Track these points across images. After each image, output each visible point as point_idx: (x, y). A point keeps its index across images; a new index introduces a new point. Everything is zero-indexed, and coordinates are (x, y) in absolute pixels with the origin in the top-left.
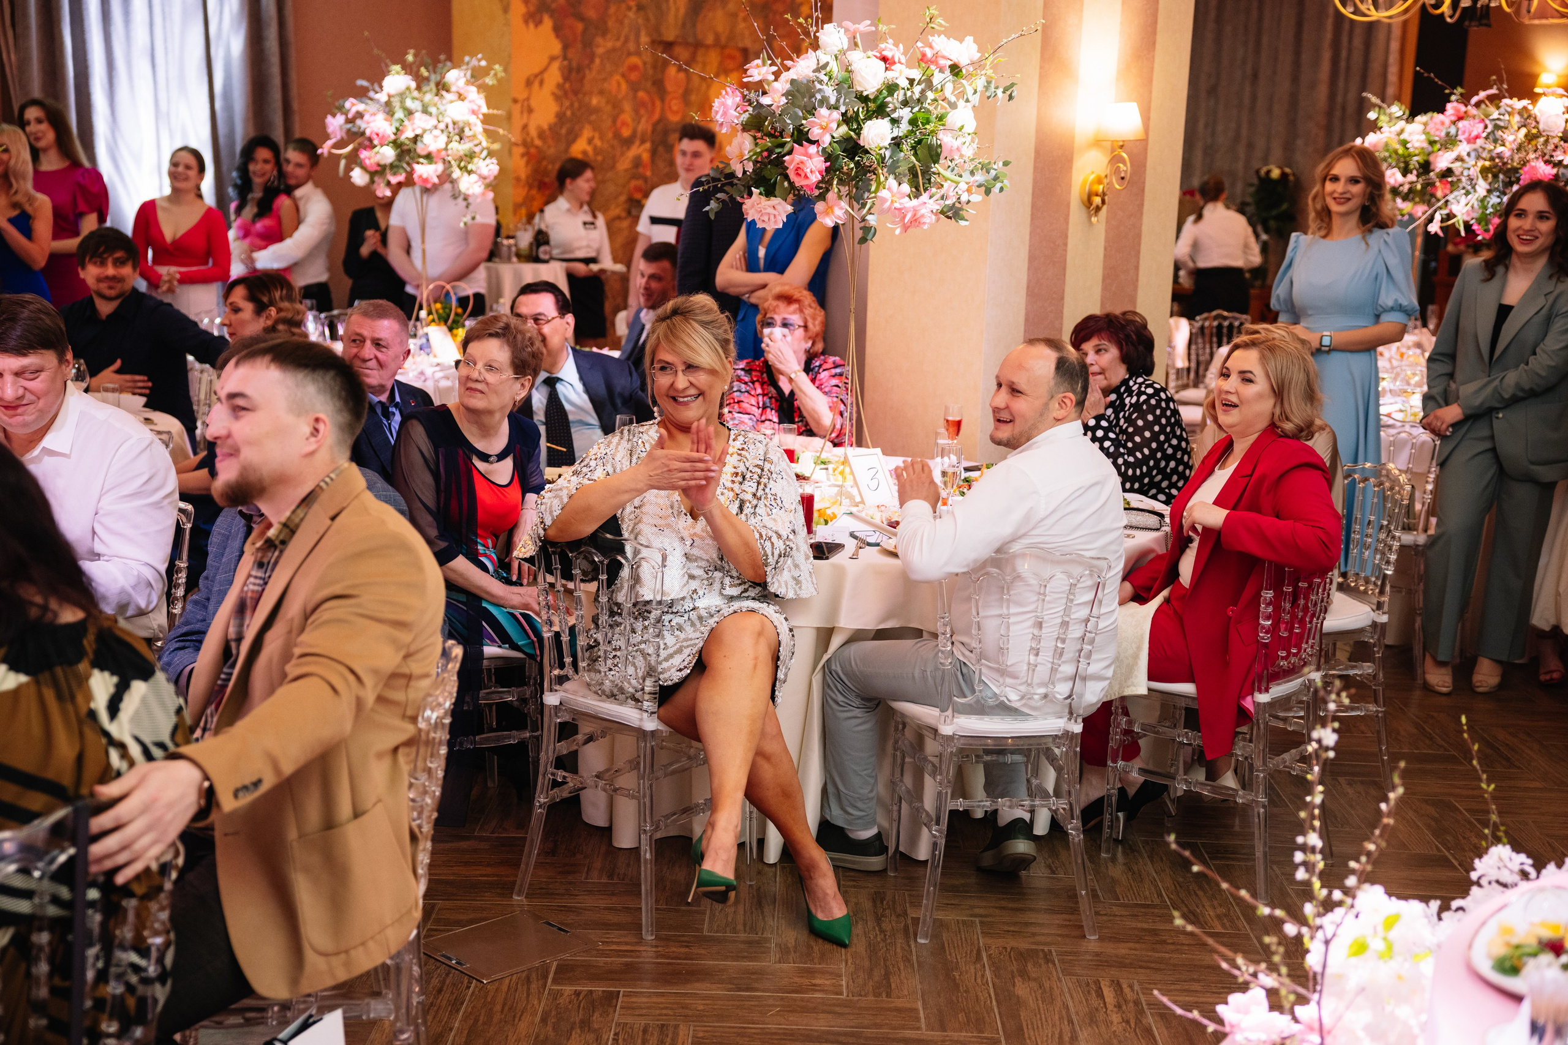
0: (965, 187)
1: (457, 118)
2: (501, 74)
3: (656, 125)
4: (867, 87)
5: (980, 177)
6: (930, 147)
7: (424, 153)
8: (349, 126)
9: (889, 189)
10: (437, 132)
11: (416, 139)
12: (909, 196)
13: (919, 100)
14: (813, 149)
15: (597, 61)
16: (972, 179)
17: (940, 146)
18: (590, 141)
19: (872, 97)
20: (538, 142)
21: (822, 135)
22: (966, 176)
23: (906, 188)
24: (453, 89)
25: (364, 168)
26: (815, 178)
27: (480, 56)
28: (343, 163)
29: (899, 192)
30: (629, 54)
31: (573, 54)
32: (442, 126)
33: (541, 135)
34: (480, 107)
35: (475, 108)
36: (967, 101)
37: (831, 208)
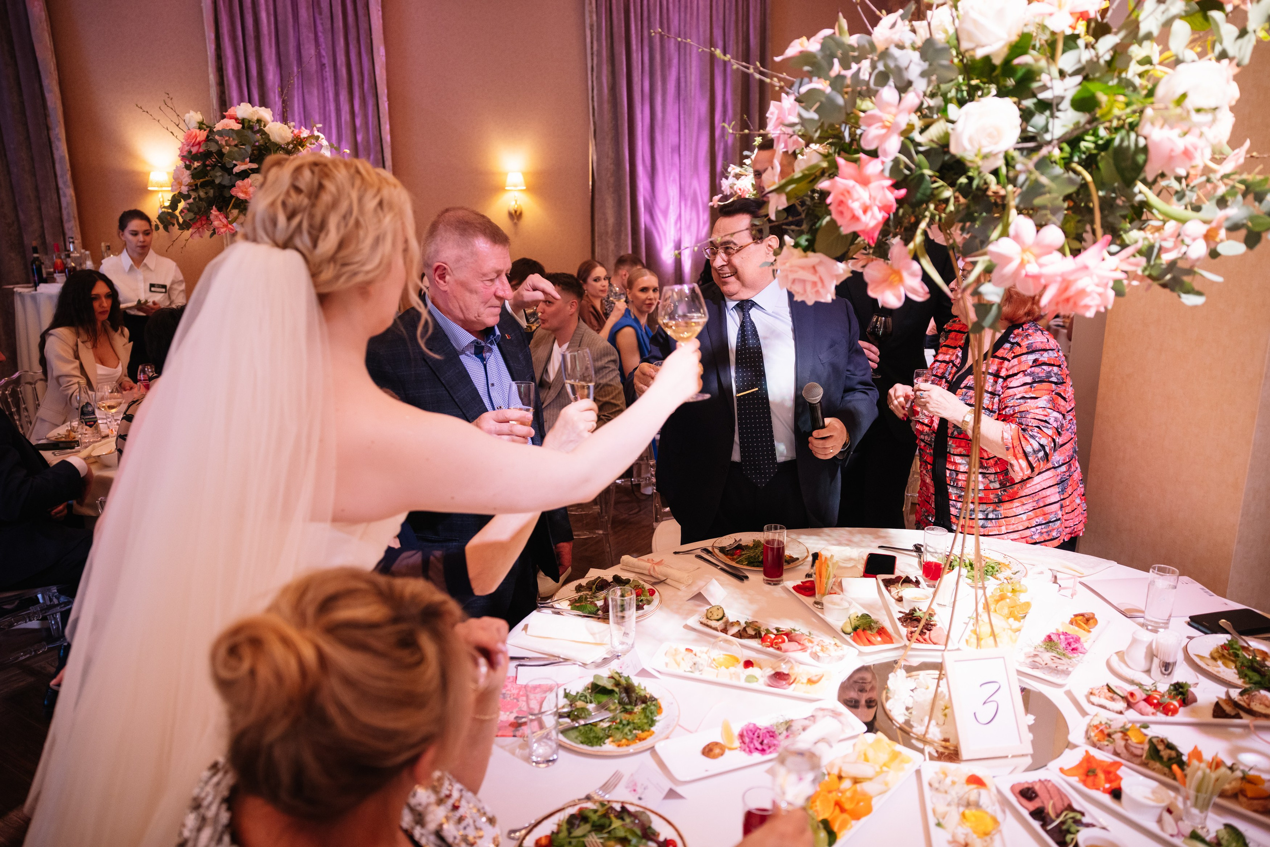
0: (1204, 229)
4: (984, 40)
5: (1236, 211)
6: (1121, 153)
9: (1017, 238)
12: (1061, 250)
13: (1109, 63)
14: (873, 167)
16: (1221, 214)
17: (1145, 150)
19: (997, 61)
21: (883, 138)
22: (1210, 210)
23: (1054, 234)
26: (873, 220)
29: (1037, 244)
36: (1223, 55)
37: (898, 273)
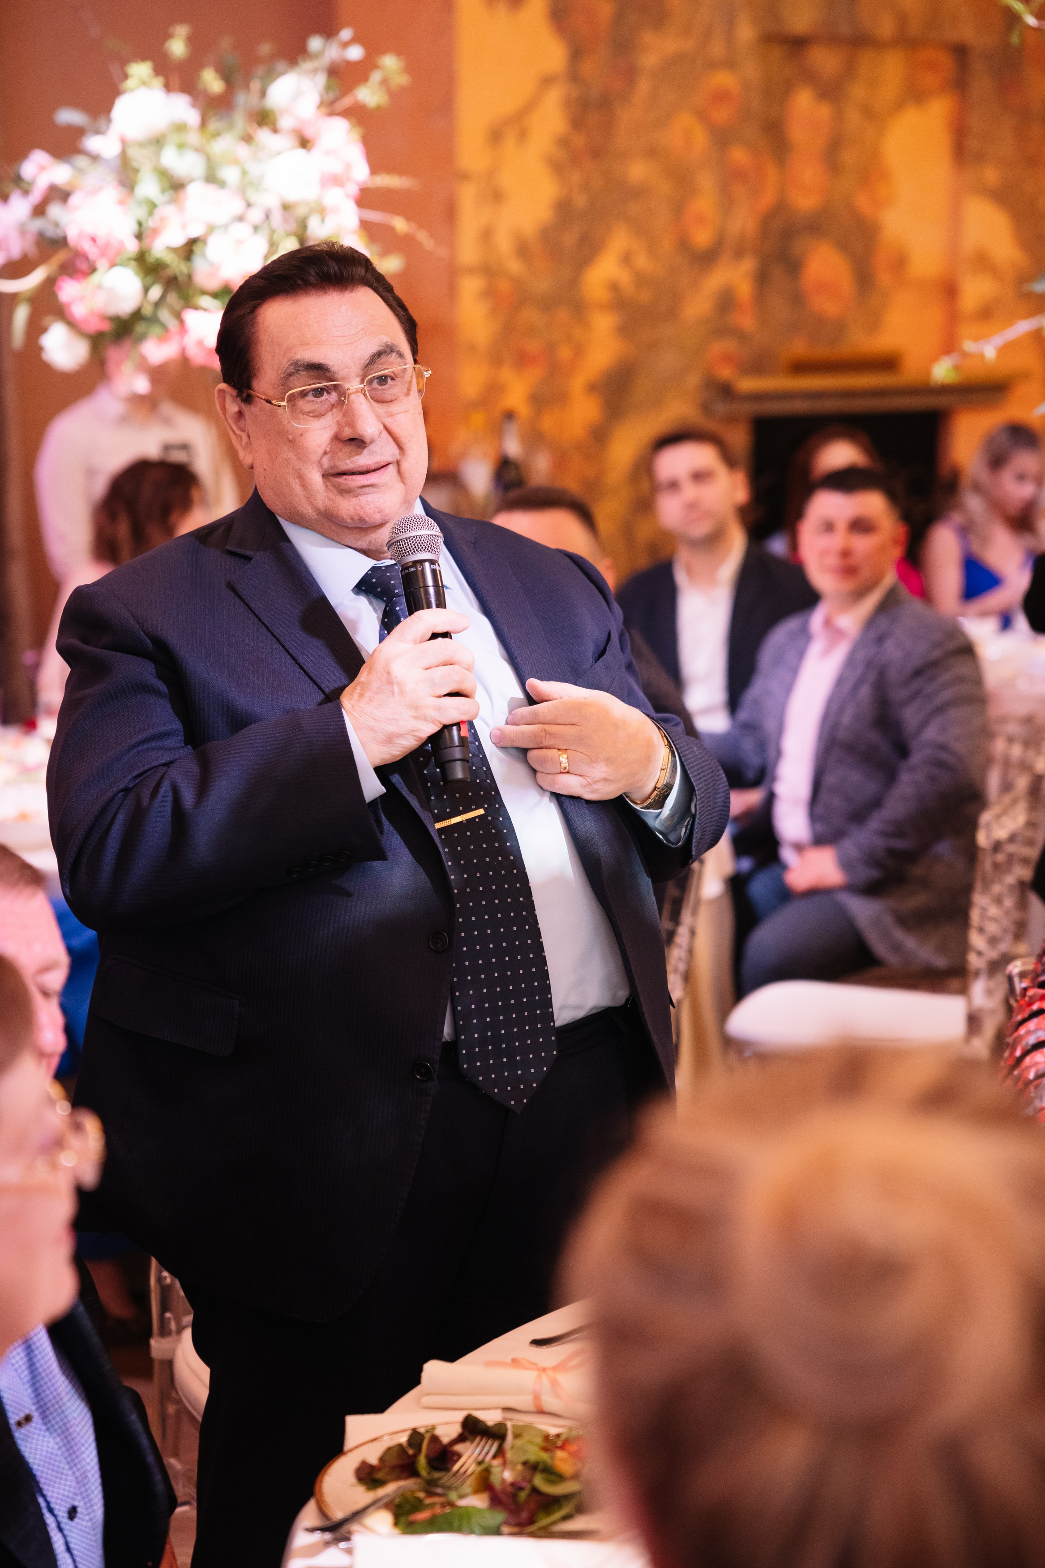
1: (292, 196)
2: (401, 80)
3: (767, 220)
7: (214, 284)
8: (38, 224)
10: (243, 230)
11: (190, 248)
15: (644, 86)
18: (627, 259)
20: (515, 266)
24: (285, 123)
25: (72, 324)
27: (346, 34)
28: (21, 315)
30: (712, 65)
31: (589, 68)
32: (256, 215)
33: (522, 250)
34: (348, 167)
35: (337, 168)
